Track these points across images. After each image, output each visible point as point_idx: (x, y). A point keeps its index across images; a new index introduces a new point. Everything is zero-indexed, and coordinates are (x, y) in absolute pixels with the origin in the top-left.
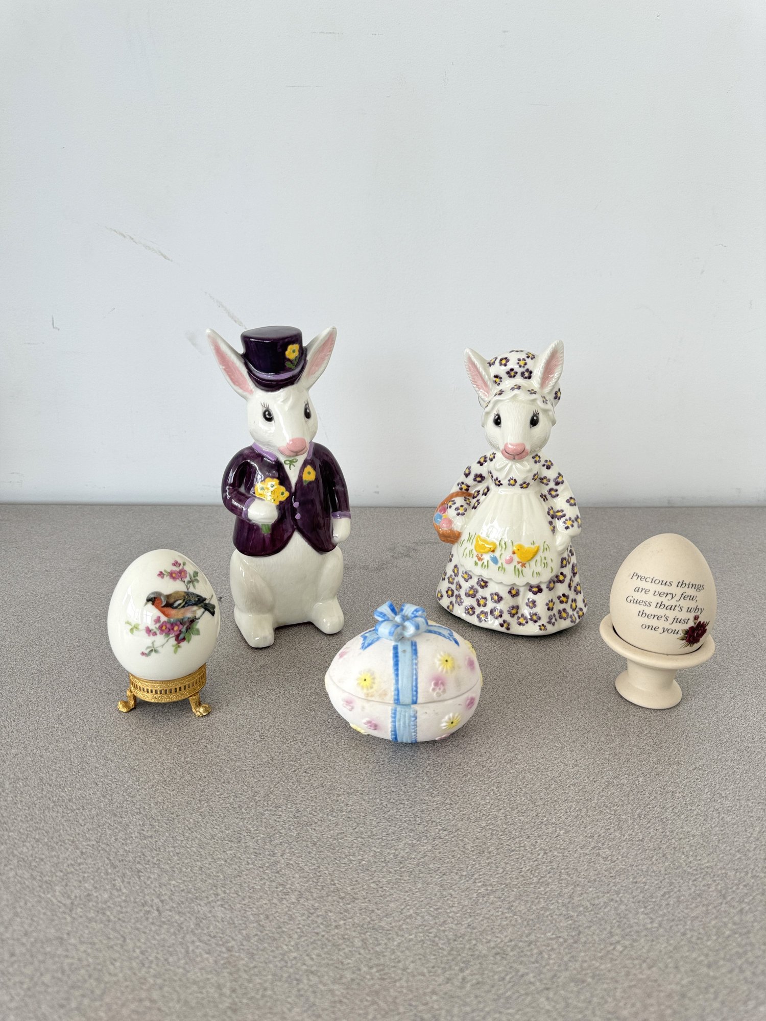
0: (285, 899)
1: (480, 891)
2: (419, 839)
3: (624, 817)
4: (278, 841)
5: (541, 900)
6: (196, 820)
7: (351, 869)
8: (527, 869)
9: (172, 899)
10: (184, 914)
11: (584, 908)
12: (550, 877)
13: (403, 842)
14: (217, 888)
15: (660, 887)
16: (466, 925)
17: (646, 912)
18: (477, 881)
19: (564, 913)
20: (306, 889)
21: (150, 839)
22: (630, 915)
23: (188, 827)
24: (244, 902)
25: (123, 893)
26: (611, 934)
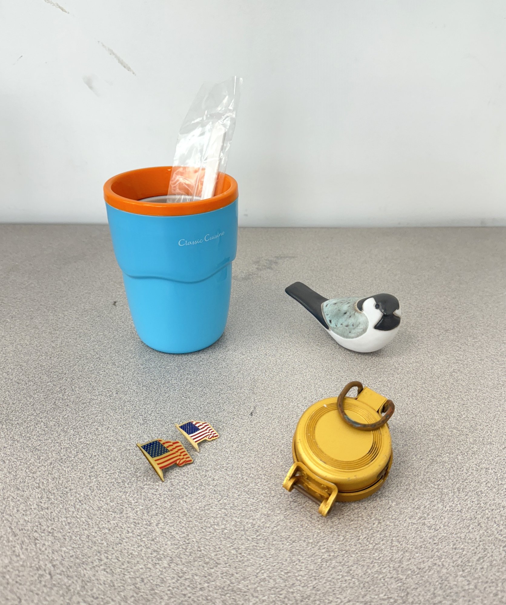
0: (158, 564)
1: (323, 557)
2: (273, 510)
3: (445, 491)
4: (154, 512)
5: (376, 564)
6: (86, 493)
7: (214, 537)
8: (364, 537)
9: (62, 564)
10: (72, 577)
11: (412, 572)
12: (384, 544)
13: (260, 513)
14: (101, 555)
15: (475, 553)
16: (312, 587)
17: (463, 575)
18: (321, 548)
19: (395, 576)
20: (176, 555)
21: (46, 510)
22: (450, 578)
23: (78, 499)
24: (123, 567)
25: (21, 559)
26: (435, 595)
